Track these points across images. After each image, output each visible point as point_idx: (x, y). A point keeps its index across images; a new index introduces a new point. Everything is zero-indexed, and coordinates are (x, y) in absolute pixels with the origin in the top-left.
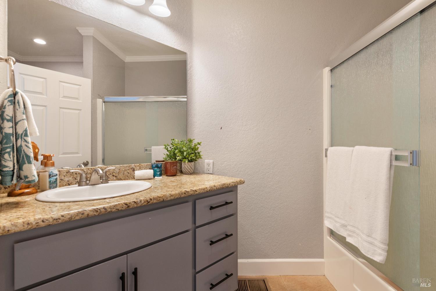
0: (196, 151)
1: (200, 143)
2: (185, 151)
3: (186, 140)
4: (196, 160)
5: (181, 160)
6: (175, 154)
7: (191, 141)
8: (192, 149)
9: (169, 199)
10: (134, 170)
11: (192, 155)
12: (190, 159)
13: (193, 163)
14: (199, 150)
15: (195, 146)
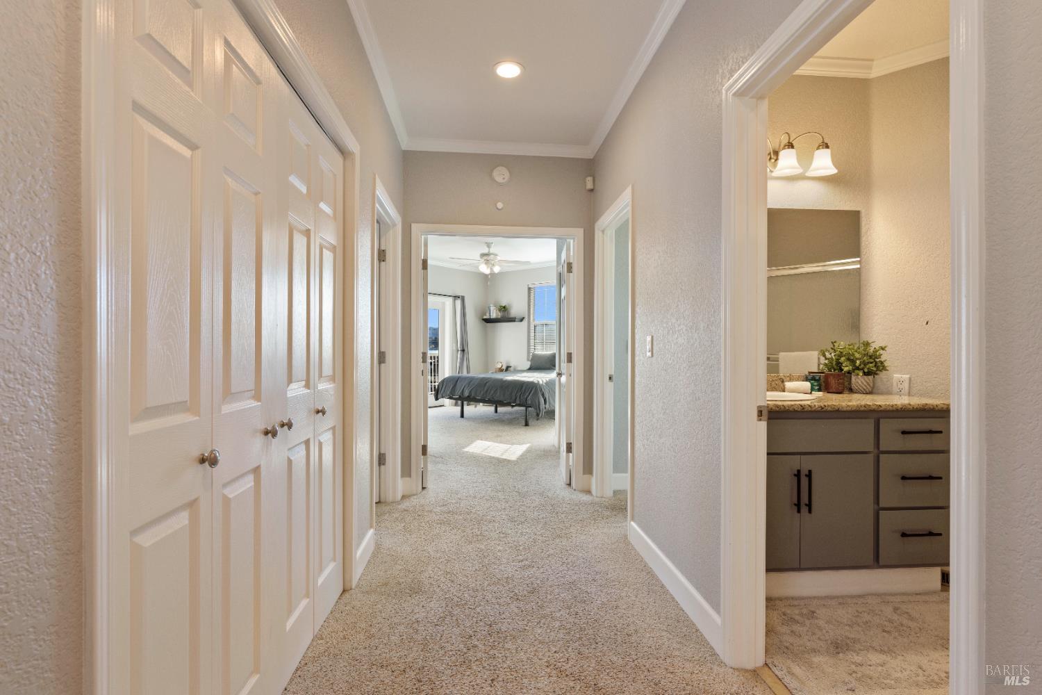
0: (877, 360)
1: (885, 347)
2: (857, 359)
3: (857, 342)
4: (877, 374)
5: (849, 372)
6: (839, 364)
7: (867, 344)
8: (871, 357)
9: (845, 409)
10: (783, 382)
11: (871, 365)
12: (866, 370)
13: (871, 377)
14: (883, 359)
15: (876, 351)
